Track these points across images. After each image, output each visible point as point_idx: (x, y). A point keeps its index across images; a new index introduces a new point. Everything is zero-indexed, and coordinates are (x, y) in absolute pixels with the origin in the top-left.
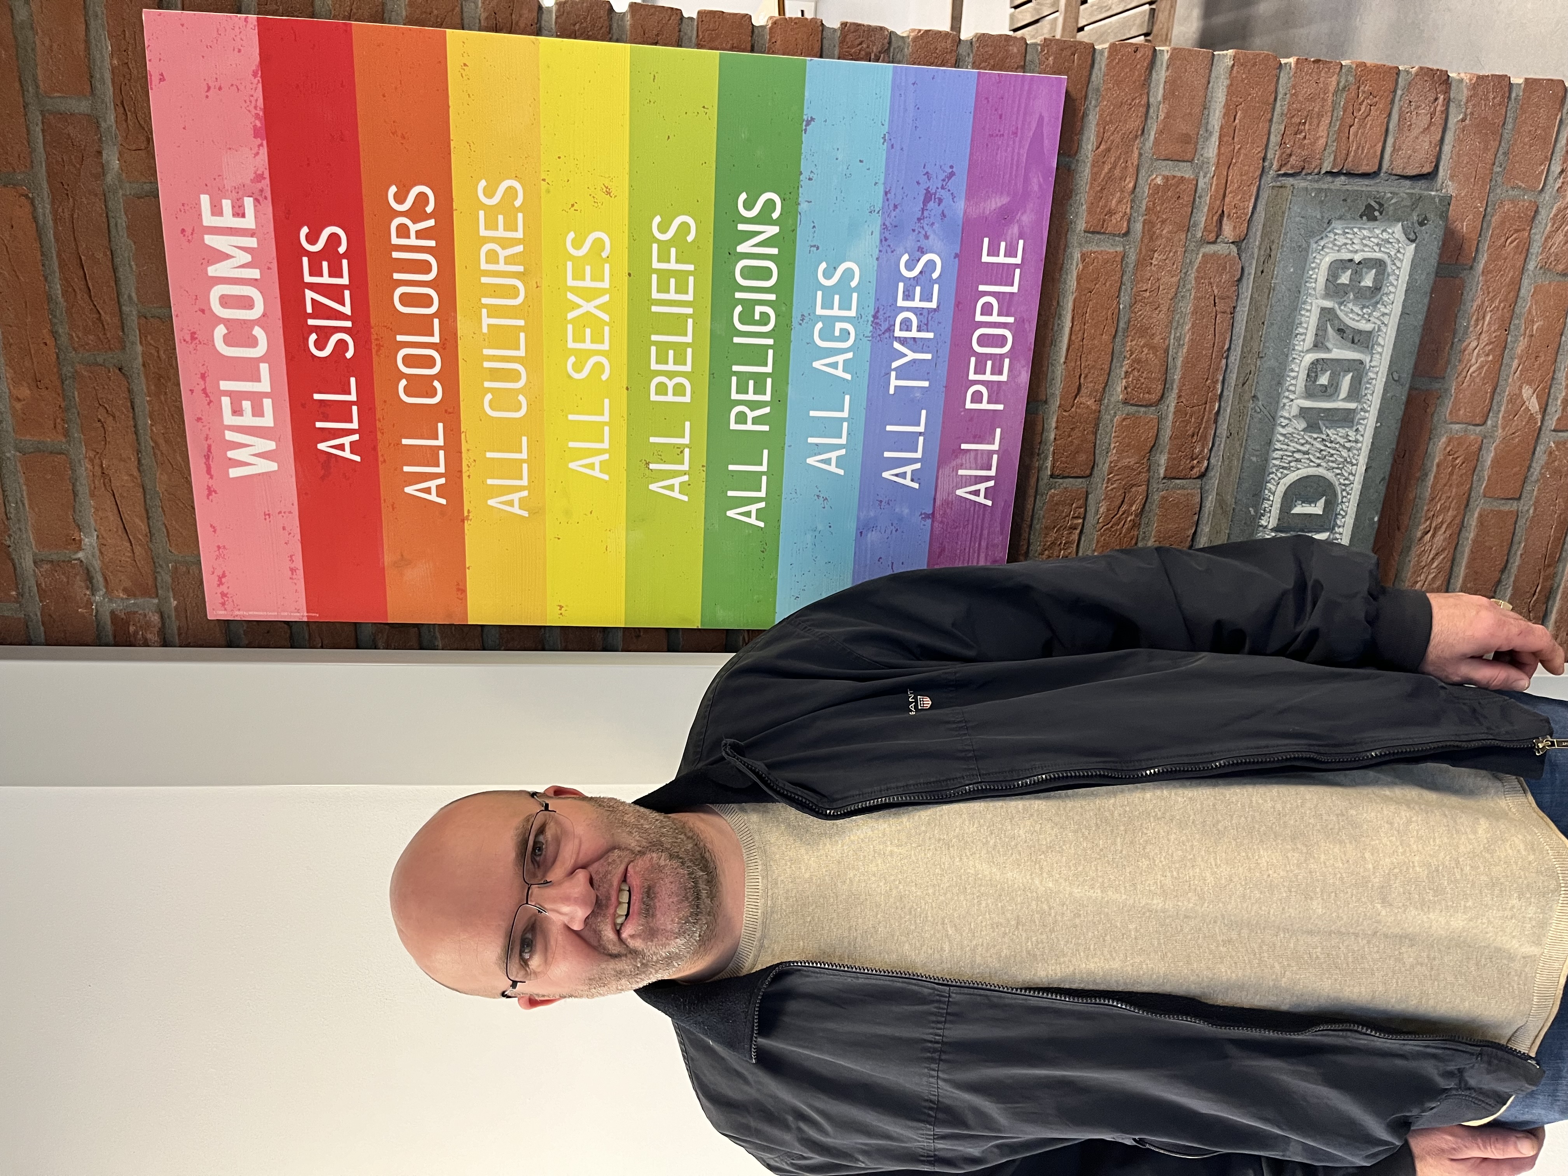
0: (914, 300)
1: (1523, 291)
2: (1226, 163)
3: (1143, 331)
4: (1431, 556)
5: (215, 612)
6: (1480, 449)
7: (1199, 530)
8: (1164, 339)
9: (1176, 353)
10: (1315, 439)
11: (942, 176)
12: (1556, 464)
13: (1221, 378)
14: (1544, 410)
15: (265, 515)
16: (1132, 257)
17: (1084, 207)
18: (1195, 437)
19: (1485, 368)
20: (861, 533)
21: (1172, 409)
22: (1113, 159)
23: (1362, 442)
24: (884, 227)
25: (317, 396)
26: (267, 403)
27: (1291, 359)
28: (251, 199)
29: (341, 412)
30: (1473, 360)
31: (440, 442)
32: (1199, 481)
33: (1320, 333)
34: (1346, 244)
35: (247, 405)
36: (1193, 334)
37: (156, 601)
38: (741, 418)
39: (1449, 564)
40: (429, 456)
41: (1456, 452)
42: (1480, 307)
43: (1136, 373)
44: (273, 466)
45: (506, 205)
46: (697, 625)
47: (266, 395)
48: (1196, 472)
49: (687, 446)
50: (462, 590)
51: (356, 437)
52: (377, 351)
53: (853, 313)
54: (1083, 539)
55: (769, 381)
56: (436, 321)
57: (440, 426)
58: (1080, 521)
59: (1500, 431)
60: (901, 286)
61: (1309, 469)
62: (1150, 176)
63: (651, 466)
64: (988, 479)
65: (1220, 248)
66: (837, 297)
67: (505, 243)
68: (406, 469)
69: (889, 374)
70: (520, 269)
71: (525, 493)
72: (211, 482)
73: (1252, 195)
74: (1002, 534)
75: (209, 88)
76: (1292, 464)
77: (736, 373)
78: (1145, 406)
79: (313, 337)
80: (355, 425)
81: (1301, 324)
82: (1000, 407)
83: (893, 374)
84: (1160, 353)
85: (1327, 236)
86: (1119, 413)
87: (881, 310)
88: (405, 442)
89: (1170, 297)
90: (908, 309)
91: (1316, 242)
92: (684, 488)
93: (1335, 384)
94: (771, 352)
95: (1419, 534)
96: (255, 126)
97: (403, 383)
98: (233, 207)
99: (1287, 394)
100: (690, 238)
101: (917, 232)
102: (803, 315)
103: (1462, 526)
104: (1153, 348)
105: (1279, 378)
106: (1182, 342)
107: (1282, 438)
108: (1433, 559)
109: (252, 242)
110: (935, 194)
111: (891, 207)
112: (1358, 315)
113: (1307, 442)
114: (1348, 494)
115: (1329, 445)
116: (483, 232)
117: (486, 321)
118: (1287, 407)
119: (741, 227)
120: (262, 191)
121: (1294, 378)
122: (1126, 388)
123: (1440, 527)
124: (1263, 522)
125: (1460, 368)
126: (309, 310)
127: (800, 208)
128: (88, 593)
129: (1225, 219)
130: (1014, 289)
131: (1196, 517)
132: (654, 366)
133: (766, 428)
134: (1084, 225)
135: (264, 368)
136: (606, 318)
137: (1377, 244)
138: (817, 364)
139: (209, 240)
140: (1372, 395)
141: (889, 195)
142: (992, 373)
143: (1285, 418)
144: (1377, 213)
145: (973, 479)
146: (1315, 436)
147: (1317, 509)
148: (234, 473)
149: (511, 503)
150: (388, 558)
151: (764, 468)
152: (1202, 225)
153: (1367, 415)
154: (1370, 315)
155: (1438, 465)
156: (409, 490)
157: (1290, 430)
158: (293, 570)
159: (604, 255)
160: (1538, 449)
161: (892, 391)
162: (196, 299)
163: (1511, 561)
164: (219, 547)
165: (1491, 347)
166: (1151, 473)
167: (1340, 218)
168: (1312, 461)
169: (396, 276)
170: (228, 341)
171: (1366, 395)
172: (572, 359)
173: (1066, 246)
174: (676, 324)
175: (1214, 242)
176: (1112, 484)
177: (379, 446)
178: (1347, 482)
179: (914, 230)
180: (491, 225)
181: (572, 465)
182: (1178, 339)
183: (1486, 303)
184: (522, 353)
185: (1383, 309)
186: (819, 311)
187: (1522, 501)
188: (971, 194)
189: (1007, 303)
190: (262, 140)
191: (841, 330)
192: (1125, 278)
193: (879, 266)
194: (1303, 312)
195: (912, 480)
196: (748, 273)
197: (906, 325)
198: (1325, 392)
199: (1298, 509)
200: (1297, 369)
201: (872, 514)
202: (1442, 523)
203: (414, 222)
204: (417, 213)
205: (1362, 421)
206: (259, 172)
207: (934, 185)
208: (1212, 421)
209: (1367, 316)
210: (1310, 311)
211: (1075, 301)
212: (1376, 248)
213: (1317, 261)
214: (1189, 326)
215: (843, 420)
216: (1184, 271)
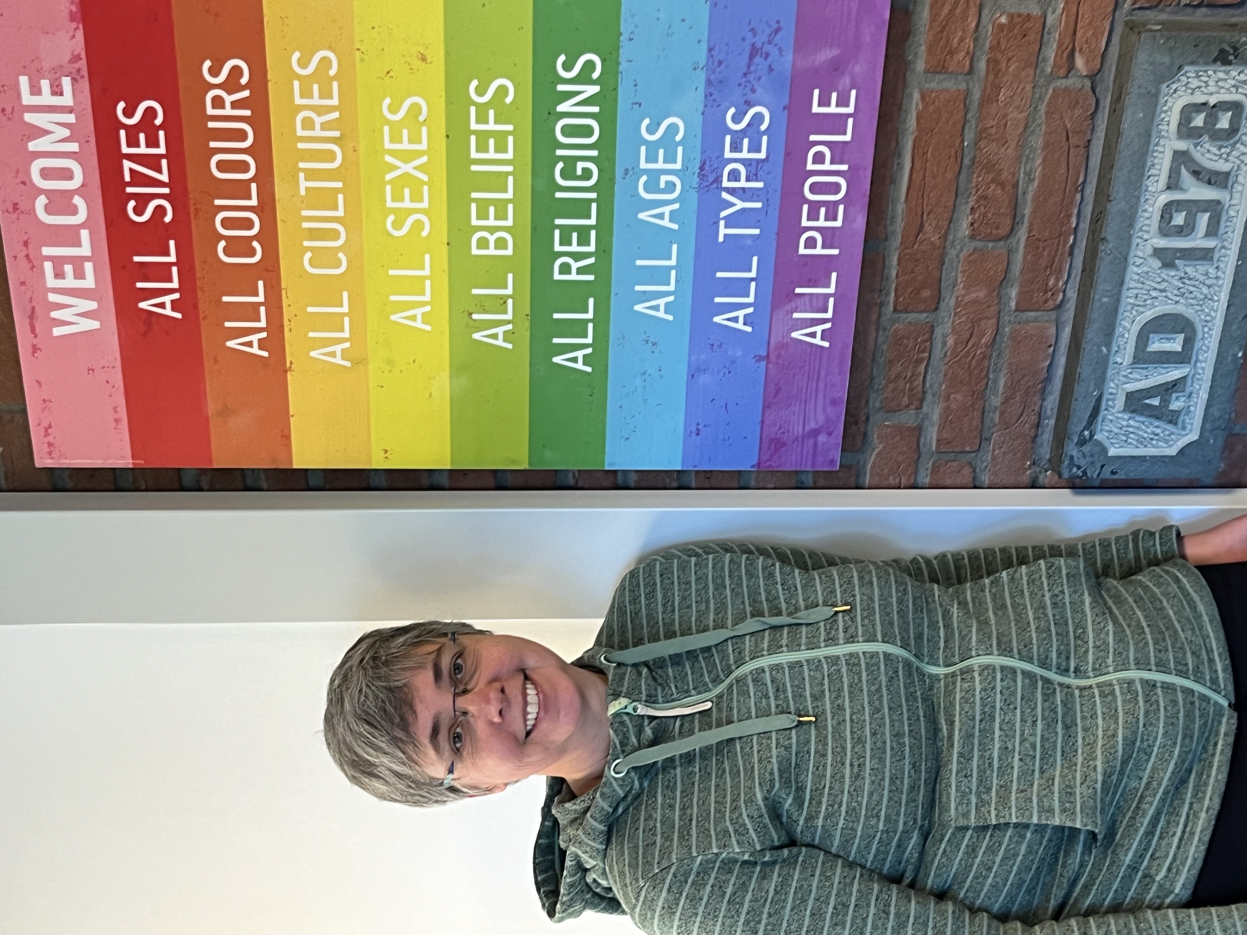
0: (741, 151)
3: (990, 167)
5: (42, 461)
7: (1054, 363)
8: (1013, 174)
9: (1026, 187)
10: (1173, 277)
11: (768, 31)
13: (1075, 211)
15: (89, 370)
16: (977, 94)
17: (923, 48)
18: (1049, 271)
20: (693, 375)
21: (1022, 243)
23: (1223, 279)
24: (709, 82)
25: (137, 259)
26: (89, 267)
27: (1142, 200)
28: (69, 78)
29: (163, 272)
31: (261, 298)
32: (1053, 315)
33: (1174, 175)
34: (1199, 87)
35: (68, 269)
36: (1043, 169)
38: (565, 269)
40: (251, 313)
43: (982, 208)
44: (95, 325)
45: (321, 75)
46: (525, 466)
47: (87, 259)
48: (1051, 304)
49: (510, 296)
50: (287, 437)
51: (176, 296)
52: (196, 215)
53: (678, 166)
54: (930, 373)
55: (593, 233)
56: (254, 186)
57: (261, 284)
58: (926, 355)
60: (728, 138)
61: (1166, 307)
62: (993, 15)
63: (474, 316)
64: (824, 321)
65: (1072, 82)
66: (661, 152)
67: (320, 110)
68: (227, 324)
69: (717, 223)
70: (337, 134)
71: (347, 345)
72: (35, 341)
73: (1104, 31)
74: (840, 374)
76: (1148, 302)
77: (558, 227)
78: (994, 241)
79: (132, 204)
80: (175, 285)
81: (1153, 164)
82: (835, 252)
83: (722, 223)
84: (1008, 188)
85: (1179, 80)
86: (965, 248)
87: (707, 162)
88: (225, 299)
89: (1019, 132)
90: (736, 160)
91: (1168, 86)
93: (1191, 226)
94: (594, 206)
96: (71, 11)
97: (222, 244)
98: (52, 86)
99: (1140, 233)
100: (509, 100)
102: (626, 170)
104: (1002, 185)
105: (1130, 220)
106: (1032, 177)
107: (1136, 277)
109: (70, 118)
110: (762, 49)
111: (716, 63)
112: (1216, 155)
113: (1164, 280)
114: (1210, 330)
115: (1187, 282)
116: (298, 101)
117: (304, 184)
118: (1140, 247)
119: (561, 88)
120: (79, 70)
121: (1148, 218)
122: (972, 224)
126: (127, 178)
127: (621, 68)
129: (1077, 53)
130: (848, 138)
131: (1052, 349)
132: (474, 222)
133: (591, 278)
134: (924, 65)
135: (85, 234)
136: (425, 178)
137: (1234, 87)
138: (642, 216)
139: (29, 117)
140: (1233, 232)
141: (713, 53)
142: (826, 219)
143: (1138, 257)
144: (1231, 58)
145: (809, 322)
146: (1173, 274)
147: (1176, 345)
148: (58, 331)
149: (333, 354)
150: (212, 407)
151: (590, 315)
152: (1051, 61)
153: (1228, 252)
154: (1228, 154)
156: (231, 344)
157: (1145, 269)
158: (117, 421)
159: (421, 119)
161: (721, 239)
162: (18, 172)
164: (44, 401)
166: (1002, 307)
167: (1192, 63)
168: (1169, 299)
169: (213, 144)
170: (48, 210)
171: (1226, 233)
172: (391, 218)
173: (905, 86)
174: (496, 182)
175: (1066, 77)
176: (959, 318)
177: (201, 305)
178: (1208, 318)
179: (740, 85)
180: (306, 93)
181: (393, 318)
182: (1028, 174)
184: (340, 213)
185: (1242, 149)
186: (643, 165)
188: (800, 46)
189: (839, 152)
190: (78, 23)
191: (667, 182)
192: (969, 116)
193: (704, 120)
194: (1155, 154)
195: (745, 324)
196: (569, 131)
197: (734, 176)
198: (1182, 232)
199: (1156, 346)
200: (1151, 209)
201: (703, 357)
203: (230, 93)
204: (231, 85)
205: (1222, 259)
206: (76, 53)
207: (760, 40)
208: (1067, 254)
209: (1225, 156)
210: (1163, 152)
211: (915, 140)
212: (1234, 90)
213: (1169, 104)
214: (1039, 161)
215: (670, 268)
216: (1033, 106)
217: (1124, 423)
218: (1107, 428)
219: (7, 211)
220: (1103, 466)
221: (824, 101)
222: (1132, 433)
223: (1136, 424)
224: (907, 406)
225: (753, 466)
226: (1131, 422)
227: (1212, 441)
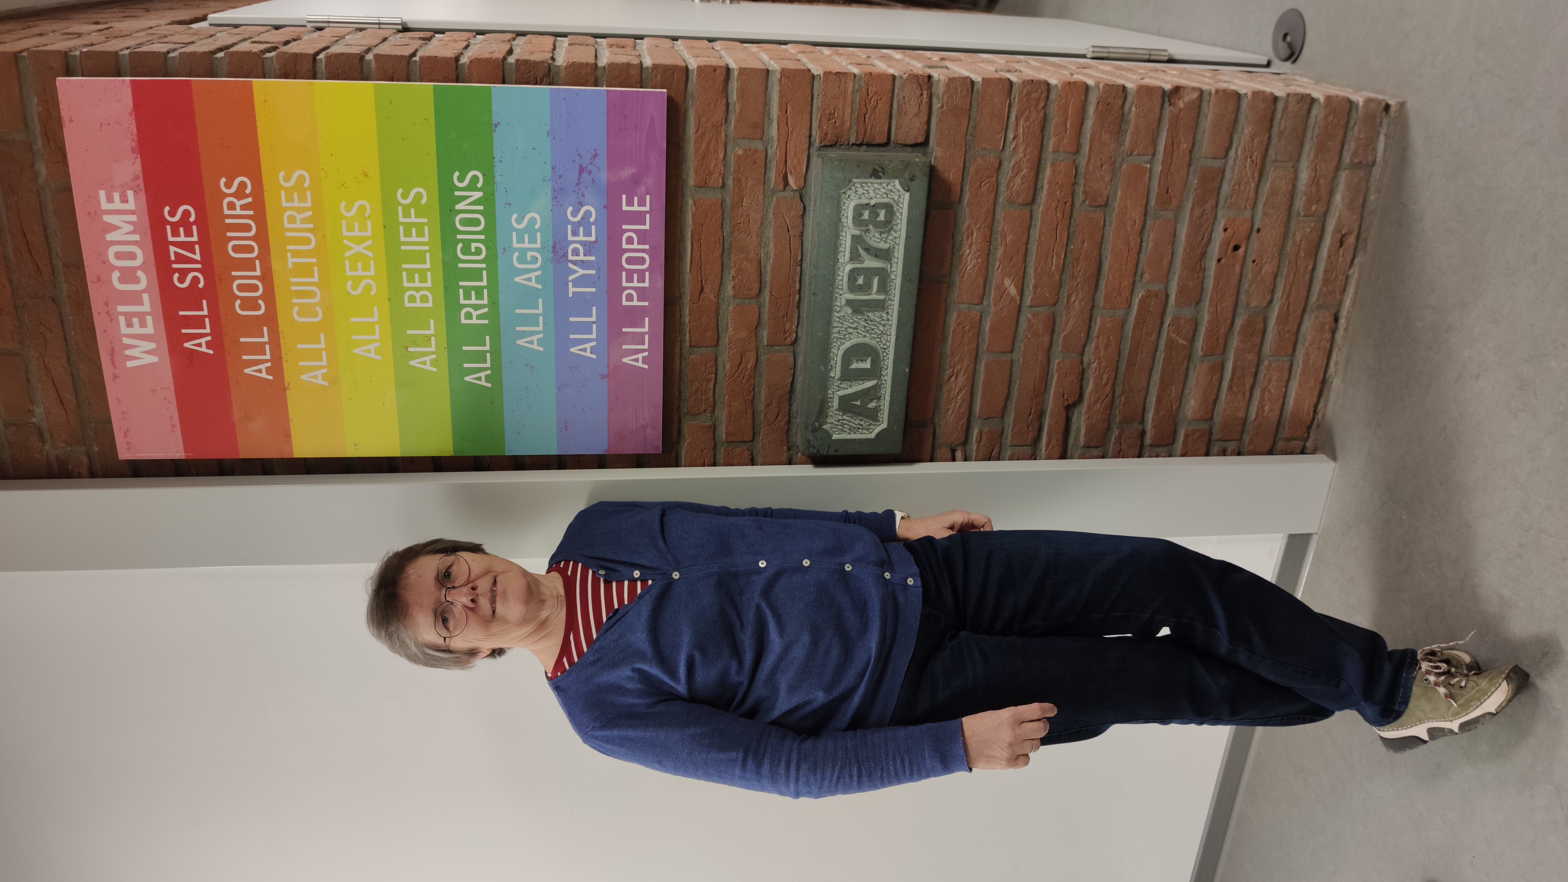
0: (579, 236)
1: (997, 217)
2: (785, 141)
3: (742, 249)
4: (956, 392)
5: (124, 454)
6: (981, 320)
7: (795, 380)
8: (757, 255)
9: (766, 263)
10: (860, 319)
11: (589, 156)
12: (1034, 328)
13: (798, 279)
14: (1021, 293)
15: (152, 391)
16: (729, 202)
17: (692, 170)
18: (785, 318)
19: (977, 267)
20: (560, 389)
21: (767, 300)
22: (707, 139)
23: (892, 320)
24: (554, 190)
25: (181, 313)
26: (149, 319)
27: (837, 268)
28: (132, 191)
29: (198, 322)
30: (969, 262)
31: (266, 339)
32: (791, 348)
33: (854, 251)
34: (864, 194)
35: (135, 321)
36: (775, 251)
37: (84, 448)
38: (469, 316)
39: (969, 396)
40: (259, 349)
41: (964, 323)
42: (969, 228)
43: (740, 277)
44: (154, 359)
45: (299, 187)
46: (451, 454)
47: (148, 314)
48: (788, 341)
49: (433, 335)
50: (288, 435)
51: (209, 338)
52: (220, 282)
54: (717, 387)
55: (485, 291)
56: (257, 262)
57: (265, 329)
58: (714, 375)
59: (992, 308)
60: (569, 227)
61: (858, 339)
62: (734, 149)
63: (410, 349)
64: (643, 351)
65: (788, 193)
66: (526, 236)
67: (300, 210)
68: (244, 357)
69: (567, 284)
70: (311, 226)
71: (325, 370)
72: (115, 371)
73: (804, 159)
74: (656, 388)
75: (102, 125)
76: (847, 336)
77: (462, 287)
78: (749, 299)
79: (176, 276)
80: (208, 330)
81: (841, 245)
82: (646, 304)
83: (570, 284)
84: (755, 263)
85: (850, 189)
86: (731, 304)
87: (557, 243)
88: (242, 340)
89: (757, 227)
90: (576, 242)
91: (844, 193)
92: (433, 363)
93: (868, 284)
94: (485, 272)
95: (946, 377)
96: (132, 146)
97: (238, 302)
98: (120, 197)
99: (837, 290)
100: (423, 202)
101: (576, 192)
102: (504, 248)
103: (975, 372)
104: (750, 260)
105: (831, 280)
106: (769, 256)
107: (837, 320)
108: (958, 393)
109: (134, 218)
110: (586, 167)
111: (557, 177)
112: (878, 238)
113: (855, 321)
114: (887, 354)
115: (870, 323)
116: (285, 204)
117: (291, 260)
118: (838, 300)
119: (457, 193)
120: (138, 186)
121: (841, 280)
122: (734, 287)
123: (960, 372)
124: (832, 375)
125: (960, 267)
126: (173, 258)
127: (495, 180)
128: (40, 444)
129: (789, 176)
130: (647, 227)
131: (792, 371)
132: (406, 284)
133: (486, 322)
134: (693, 182)
135: (146, 297)
136: (371, 254)
137: (885, 193)
138: (517, 279)
139: (106, 218)
140: (894, 290)
141: (555, 170)
142: (638, 282)
143: (838, 306)
144: (881, 174)
145: (633, 351)
146: (860, 317)
147: (867, 365)
148: (130, 364)
149: (316, 377)
150: (236, 415)
151: (487, 348)
152: (773, 180)
153: (893, 302)
154: (886, 238)
155: (953, 332)
156: (247, 371)
157: (842, 314)
158: (173, 426)
159: (366, 215)
160: (1021, 319)
161: (571, 295)
162: (100, 255)
163: (1012, 392)
164: (123, 413)
165: (979, 253)
166: (759, 343)
167: (856, 178)
168: (860, 334)
169: (229, 234)
170: (121, 280)
171: (890, 290)
172: (350, 283)
173: (683, 196)
174: (419, 257)
175: (784, 190)
176: (732, 351)
177: (225, 343)
178: (885, 347)
179: (574, 192)
180: (290, 199)
181: (355, 351)
182: (767, 254)
183: (973, 225)
184: (316, 279)
185: (894, 234)
186: (515, 245)
187: (1014, 354)
188: (611, 166)
189: (643, 237)
190: (137, 154)
191: (532, 257)
192: (725, 216)
193: (553, 215)
194: (841, 238)
195: (591, 353)
196: (465, 222)
197: (576, 252)
198: (863, 289)
199: (855, 365)
200: (842, 274)
201: (565, 376)
202: (961, 369)
203: (239, 200)
204: (240, 194)
205: (890, 307)
206: (136, 174)
207: (585, 162)
208: (796, 307)
209: (884, 239)
210: (846, 236)
211: (692, 230)
212: (884, 195)
213: (846, 205)
214: (772, 245)
215: (539, 315)
216: (765, 209)
217: (840, 418)
218: (830, 421)
219: (93, 282)
220: (829, 446)
221: (630, 203)
222: (846, 424)
223: (848, 418)
224: (705, 411)
225: (605, 451)
226: (845, 417)
227: (896, 429)
